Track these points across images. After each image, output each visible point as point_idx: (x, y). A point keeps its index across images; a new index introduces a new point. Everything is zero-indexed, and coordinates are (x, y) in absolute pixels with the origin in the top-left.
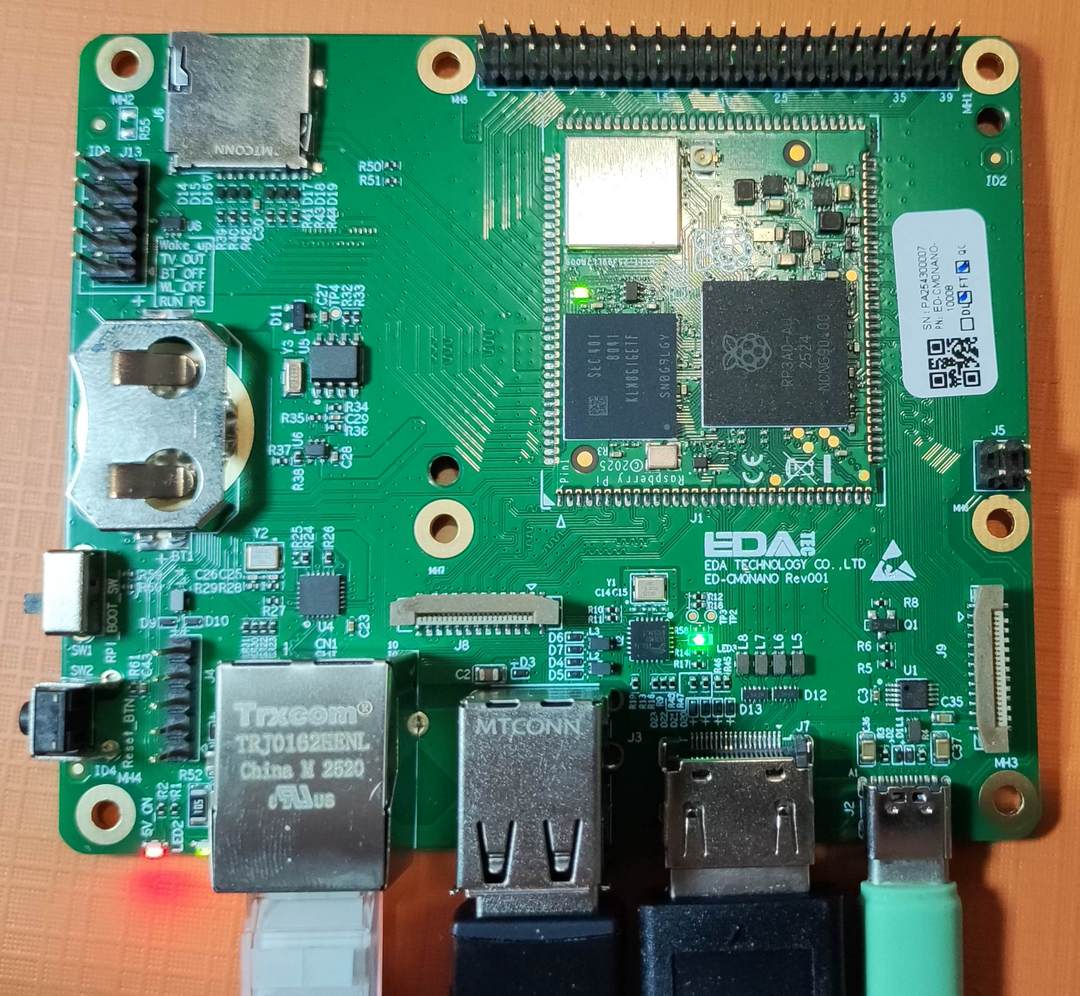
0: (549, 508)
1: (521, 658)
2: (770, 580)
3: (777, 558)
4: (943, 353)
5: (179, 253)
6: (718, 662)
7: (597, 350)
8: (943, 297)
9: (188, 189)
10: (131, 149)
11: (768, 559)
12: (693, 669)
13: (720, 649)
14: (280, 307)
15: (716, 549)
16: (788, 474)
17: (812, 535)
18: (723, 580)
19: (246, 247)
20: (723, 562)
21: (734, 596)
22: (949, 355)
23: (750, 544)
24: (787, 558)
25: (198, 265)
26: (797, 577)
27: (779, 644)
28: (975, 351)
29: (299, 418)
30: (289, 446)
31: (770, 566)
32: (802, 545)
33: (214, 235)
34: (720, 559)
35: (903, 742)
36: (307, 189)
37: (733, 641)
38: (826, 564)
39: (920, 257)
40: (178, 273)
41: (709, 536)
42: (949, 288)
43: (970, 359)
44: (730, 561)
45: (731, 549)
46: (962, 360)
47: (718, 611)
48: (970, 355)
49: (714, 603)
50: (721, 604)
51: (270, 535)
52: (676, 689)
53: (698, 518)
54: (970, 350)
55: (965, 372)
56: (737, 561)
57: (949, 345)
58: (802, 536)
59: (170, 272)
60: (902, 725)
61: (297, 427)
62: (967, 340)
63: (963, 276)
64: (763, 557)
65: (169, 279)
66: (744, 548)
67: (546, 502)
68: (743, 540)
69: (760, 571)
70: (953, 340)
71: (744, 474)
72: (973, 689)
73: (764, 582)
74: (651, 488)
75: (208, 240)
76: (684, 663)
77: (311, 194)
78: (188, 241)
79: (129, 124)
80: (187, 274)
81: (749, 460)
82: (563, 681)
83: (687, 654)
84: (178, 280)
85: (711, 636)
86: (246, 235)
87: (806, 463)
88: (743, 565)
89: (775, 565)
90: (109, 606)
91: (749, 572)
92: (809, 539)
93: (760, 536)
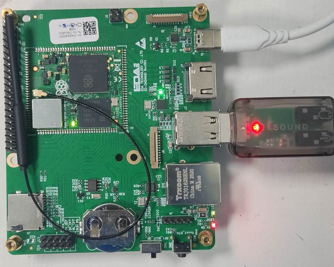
0: (128, 131)
1: (166, 137)
2: (146, 75)
3: (140, 73)
4: (87, 31)
5: (65, 226)
6: (166, 88)
7: (88, 119)
8: (72, 31)
9: (48, 225)
10: (38, 240)
11: (140, 75)
12: (168, 94)
13: (163, 87)
15: (138, 88)
16: (119, 70)
17: (134, 64)
18: (146, 86)
19: (63, 209)
21: (150, 84)
22: (88, 29)
24: (140, 71)
25: (68, 221)
26: (145, 68)
27: (162, 72)
28: (86, 23)
29: (107, 195)
30: (114, 197)
31: (142, 75)
32: (137, 67)
33: (60, 217)
34: (141, 88)
35: (186, 41)
36: (48, 195)
37: (161, 84)
38: (142, 61)
39: (62, 37)
40: (70, 226)
41: (135, 90)
42: (70, 29)
43: (89, 24)
44: (141, 85)
45: (138, 85)
47: (154, 88)
48: (87, 24)
49: (151, 89)
50: (152, 87)
51: (136, 200)
52: (174, 98)
53: (130, 93)
54: (86, 24)
55: (92, 25)
56: (141, 83)
57: (85, 29)
58: (134, 67)
59: (70, 228)
60: (182, 41)
61: (109, 195)
62: (84, 25)
63: (67, 26)
64: (140, 77)
65: (72, 228)
66: (138, 81)
68: (136, 82)
69: (143, 77)
71: (119, 81)
72: (172, 23)
74: (123, 105)
75: (62, 218)
76: (167, 96)
77: (49, 193)
78: (62, 224)
79: (31, 241)
80: (70, 224)
81: (115, 80)
82: (172, 126)
83: (164, 95)
84: (72, 226)
85: (160, 89)
86: (60, 209)
87: (116, 66)
88: (142, 81)
89: (142, 74)
90: (154, 239)
91: (144, 80)
92: (135, 65)
93: (135, 77)
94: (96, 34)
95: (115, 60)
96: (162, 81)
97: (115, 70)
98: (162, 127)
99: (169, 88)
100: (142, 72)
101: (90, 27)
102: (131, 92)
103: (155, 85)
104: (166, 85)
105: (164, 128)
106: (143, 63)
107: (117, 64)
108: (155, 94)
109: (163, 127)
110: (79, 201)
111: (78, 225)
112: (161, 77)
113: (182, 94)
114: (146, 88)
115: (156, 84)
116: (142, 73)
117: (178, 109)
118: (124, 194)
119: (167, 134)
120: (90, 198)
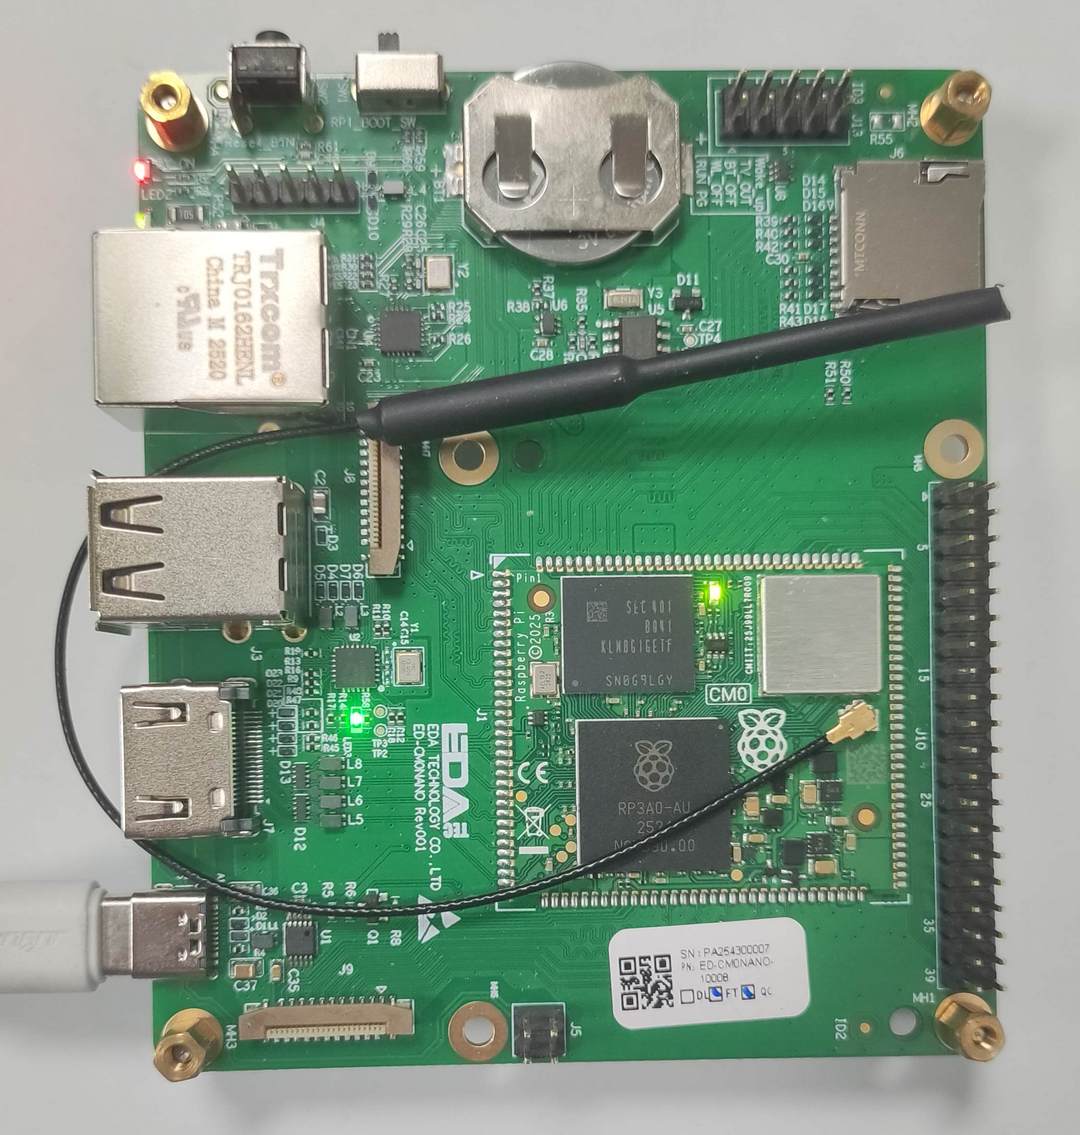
0: (491, 562)
3: (441, 799)
5: (752, 178)
6: (334, 738)
7: (655, 609)
8: (717, 971)
9: (819, 185)
10: (861, 125)
11: (440, 789)
12: (326, 713)
13: (348, 741)
14: (696, 283)
15: (450, 735)
16: (528, 810)
17: (466, 835)
18: (418, 743)
19: (759, 247)
20: (436, 743)
22: (654, 977)
23: (455, 771)
24: (441, 809)
25: (739, 198)
27: (352, 801)
28: (659, 1005)
29: (582, 305)
30: (553, 296)
31: (432, 792)
32: (455, 824)
33: (771, 214)
34: (439, 739)
35: (252, 929)
38: (435, 849)
39: (758, 947)
40: (730, 178)
42: (725, 977)
44: (438, 750)
45: (450, 751)
46: (649, 991)
47: (386, 737)
49: (396, 734)
50: (393, 741)
51: (461, 280)
52: (305, 696)
55: (636, 994)
57: (666, 977)
58: (464, 825)
59: (732, 170)
60: (270, 929)
61: (572, 304)
62: (671, 997)
63: (739, 992)
64: (442, 784)
65: (724, 170)
66: (451, 764)
67: (497, 559)
68: (460, 764)
69: (428, 781)
70: (671, 982)
72: (306, 1002)
73: (416, 785)
74: (512, 668)
75: (765, 209)
76: (333, 704)
77: (816, 312)
78: (764, 188)
79: (887, 122)
80: (731, 188)
81: (542, 769)
82: (313, 579)
84: (723, 178)
85: (360, 731)
86: (772, 246)
87: (539, 828)
88: (434, 764)
89: (434, 796)
90: (388, 119)
91: (427, 770)
92: (460, 832)
93: (463, 781)
94: (620, 960)
95: (544, 850)
96: (352, 764)
97: (542, 812)
98: (353, 579)
99: (324, 737)
100: (433, 804)
101: (644, 989)
102: (478, 719)
103: (381, 748)
104: (335, 748)
105: (347, 574)
106: (427, 838)
107: (537, 834)
108: (380, 712)
109: (350, 577)
110: (693, 280)
111: (699, 182)
112: (354, 781)
113: (272, 713)
114: (419, 735)
115: (377, 753)
116: (436, 800)
117: (287, 650)
118: (510, 306)
119: (334, 549)
120: (651, 292)
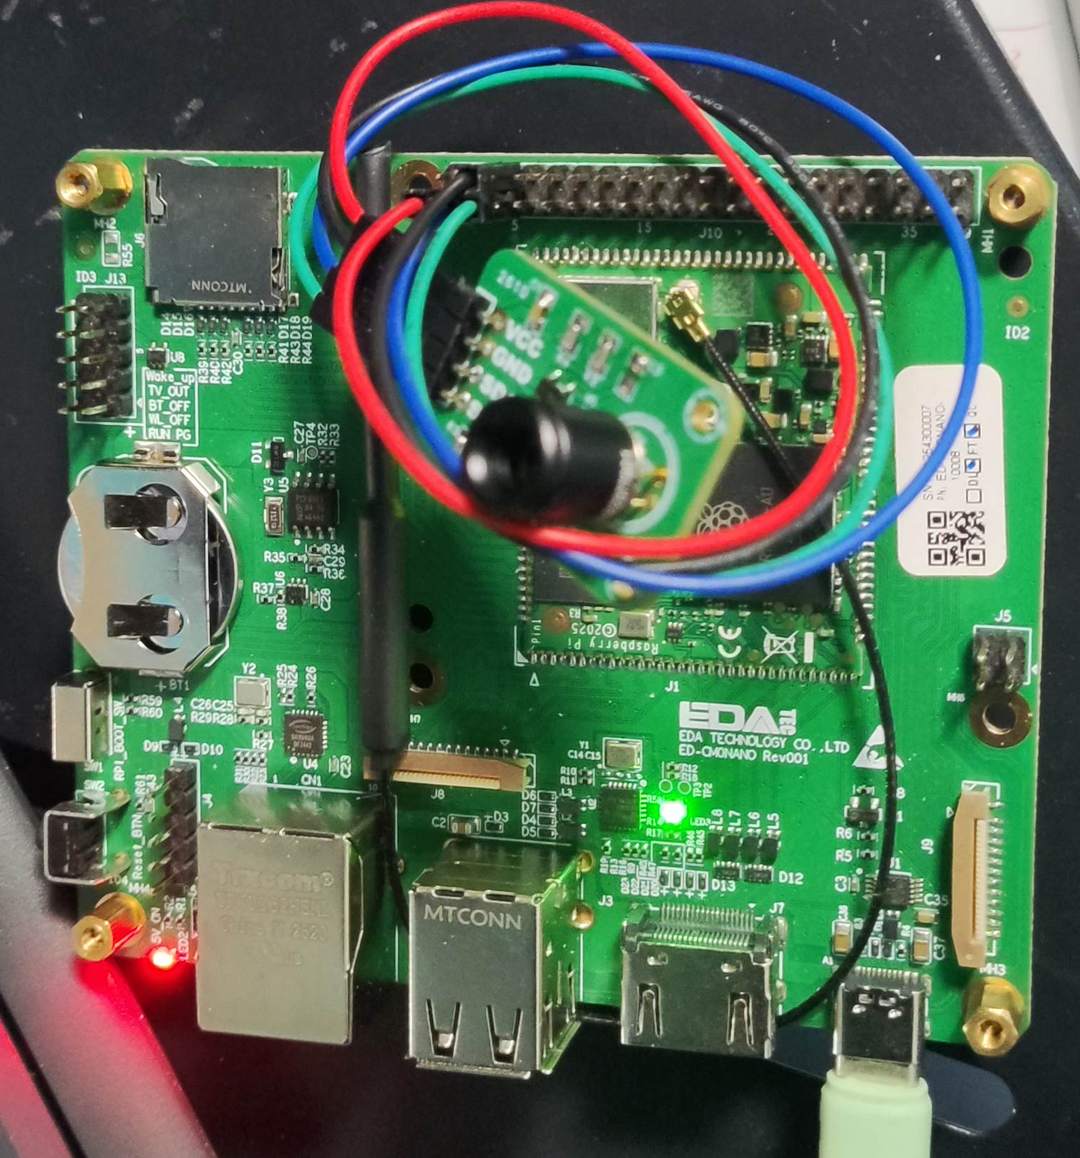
0: (522, 665)
1: (496, 812)
2: (747, 757)
3: (756, 734)
4: (945, 527)
5: (165, 385)
6: (691, 835)
9: (171, 319)
10: (115, 275)
11: (745, 734)
12: (666, 839)
13: (693, 821)
14: (260, 444)
15: (692, 720)
17: (793, 713)
18: (698, 752)
19: (227, 381)
20: (699, 733)
21: (710, 769)
22: (951, 530)
23: (727, 717)
24: (765, 735)
25: (183, 398)
26: (775, 756)
27: (754, 822)
28: (981, 528)
29: (279, 557)
30: (272, 585)
31: (748, 743)
32: (781, 723)
33: (197, 367)
34: (695, 730)
35: (882, 935)
36: (283, 323)
37: (707, 814)
38: (806, 745)
39: (924, 417)
40: (165, 406)
41: (684, 705)
43: (975, 536)
44: (706, 733)
45: (707, 720)
46: (965, 536)
47: (691, 783)
48: (975, 531)
49: (688, 773)
50: (695, 776)
51: (257, 671)
52: (649, 858)
53: (674, 686)
54: (975, 526)
55: (968, 550)
56: (713, 734)
57: (951, 517)
58: (782, 713)
59: (157, 404)
61: (279, 567)
62: (973, 514)
63: (971, 441)
64: (740, 732)
65: (157, 411)
66: (721, 721)
67: (519, 659)
68: (721, 712)
69: (736, 746)
70: (956, 513)
71: (720, 647)
73: (740, 758)
75: (193, 373)
77: (287, 327)
78: (174, 373)
80: (174, 406)
82: (535, 839)
83: (660, 823)
85: (684, 809)
86: (226, 368)
88: (720, 738)
89: (752, 741)
90: (116, 727)
91: (725, 746)
92: (790, 717)
93: (738, 710)
94: (929, 565)
95: (809, 636)
96: (717, 819)
98: (536, 801)
99: (690, 843)
100: (760, 742)
101: (963, 542)
102: (676, 690)
103: (702, 789)
104: (701, 834)
105: (531, 806)
106: (795, 751)
108: (666, 785)
109: (534, 804)
110: (257, 448)
112: (734, 818)
113: (665, 892)
114: (691, 750)
116: (756, 739)
117: (603, 871)
118: (281, 626)
119: (507, 817)
120: (268, 489)
